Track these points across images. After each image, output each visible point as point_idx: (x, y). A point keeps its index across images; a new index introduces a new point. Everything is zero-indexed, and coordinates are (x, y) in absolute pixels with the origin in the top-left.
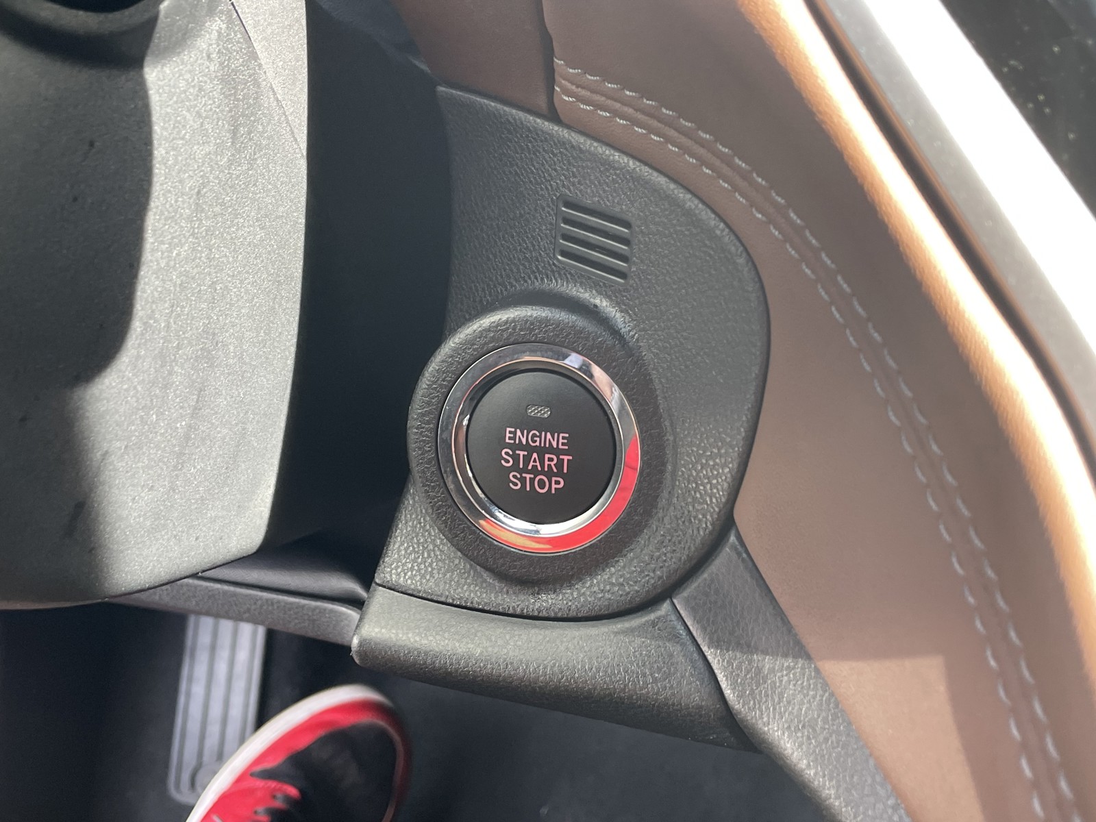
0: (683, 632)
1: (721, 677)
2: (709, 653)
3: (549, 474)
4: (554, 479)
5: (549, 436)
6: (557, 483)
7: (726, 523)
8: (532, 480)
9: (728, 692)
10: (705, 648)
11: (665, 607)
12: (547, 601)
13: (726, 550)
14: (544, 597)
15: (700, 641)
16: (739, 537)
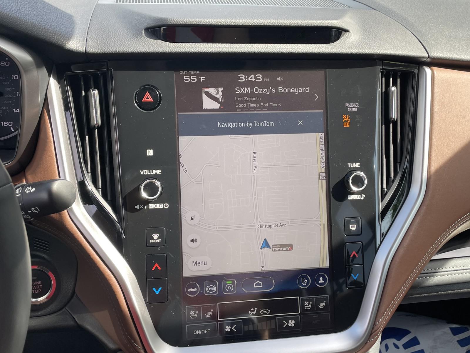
0: (68, 313)
1: (76, 319)
2: (73, 315)
3: (38, 289)
4: (39, 290)
5: (37, 282)
6: (40, 290)
7: (74, 292)
8: (34, 291)
9: (78, 321)
10: (72, 315)
11: (64, 309)
12: (40, 313)
13: (74, 297)
14: (39, 312)
15: (71, 314)
16: (76, 295)
